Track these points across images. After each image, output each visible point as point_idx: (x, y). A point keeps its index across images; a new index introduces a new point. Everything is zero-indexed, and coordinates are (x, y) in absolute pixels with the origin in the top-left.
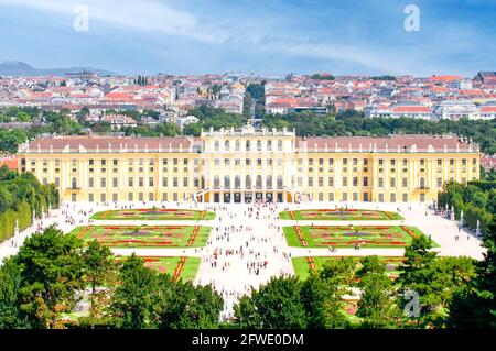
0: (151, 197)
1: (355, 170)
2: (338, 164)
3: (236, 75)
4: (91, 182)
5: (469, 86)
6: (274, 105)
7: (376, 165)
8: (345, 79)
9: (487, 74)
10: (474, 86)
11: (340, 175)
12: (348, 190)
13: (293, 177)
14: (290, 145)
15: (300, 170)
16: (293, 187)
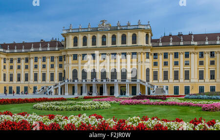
1: (212, 63)
11: (196, 70)
12: (204, 83)
13: (148, 70)
14: (145, 38)
15: (155, 64)
16: (148, 80)
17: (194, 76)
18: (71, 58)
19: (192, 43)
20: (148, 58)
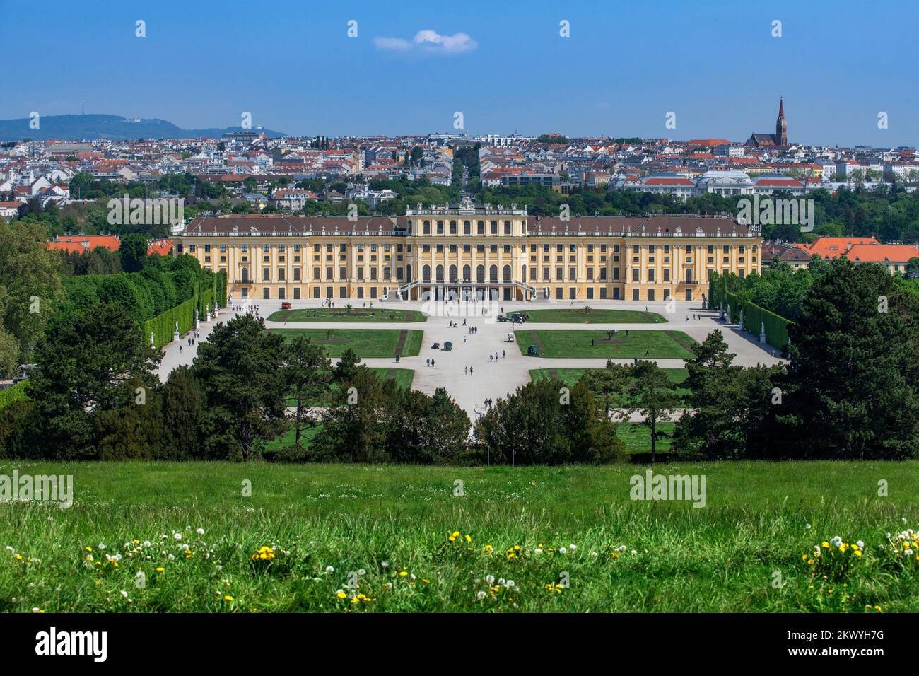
0: (344, 293)
1: (603, 259)
2: (582, 253)
3: (442, 136)
4: (266, 274)
5: (740, 152)
6: (491, 176)
7: (630, 253)
8: (581, 142)
9: (762, 137)
10: (746, 153)
11: (584, 266)
12: (594, 284)
13: (524, 267)
14: (521, 226)
15: (533, 259)
16: (524, 280)
17: (582, 275)
18: (420, 250)
19: (580, 234)
20: (524, 251)
